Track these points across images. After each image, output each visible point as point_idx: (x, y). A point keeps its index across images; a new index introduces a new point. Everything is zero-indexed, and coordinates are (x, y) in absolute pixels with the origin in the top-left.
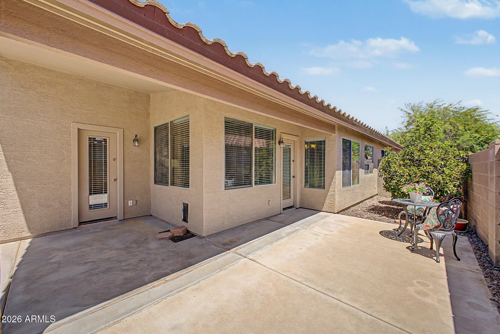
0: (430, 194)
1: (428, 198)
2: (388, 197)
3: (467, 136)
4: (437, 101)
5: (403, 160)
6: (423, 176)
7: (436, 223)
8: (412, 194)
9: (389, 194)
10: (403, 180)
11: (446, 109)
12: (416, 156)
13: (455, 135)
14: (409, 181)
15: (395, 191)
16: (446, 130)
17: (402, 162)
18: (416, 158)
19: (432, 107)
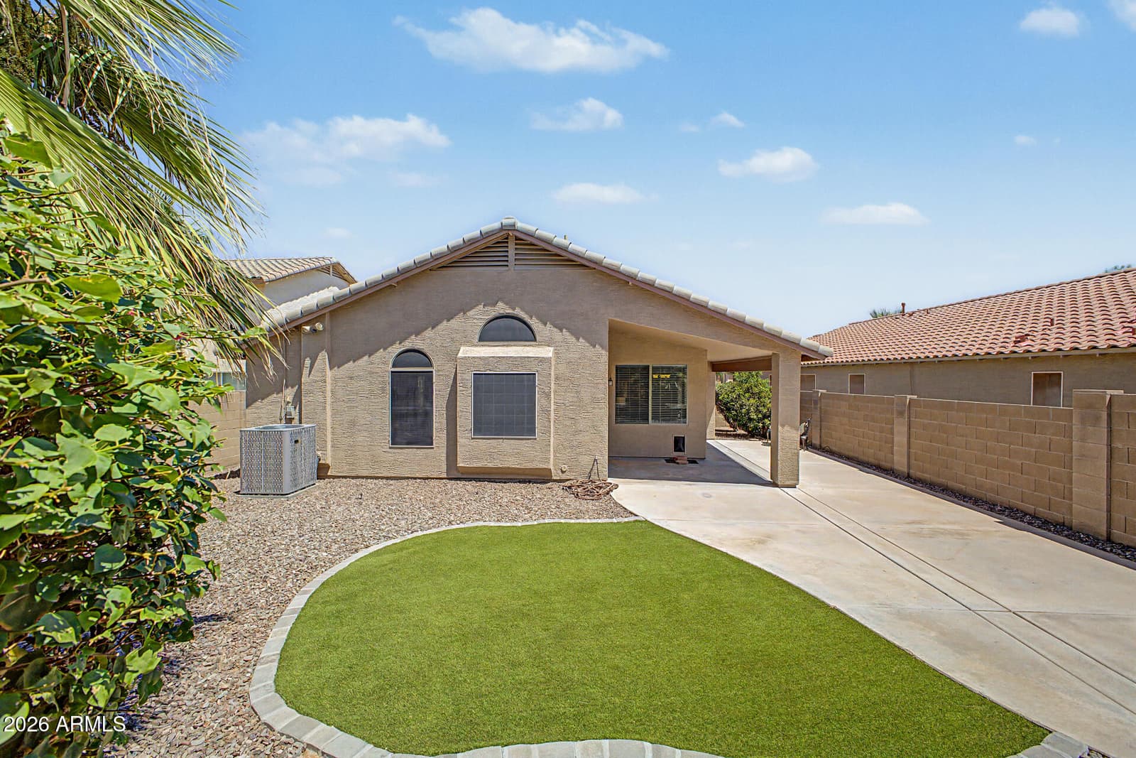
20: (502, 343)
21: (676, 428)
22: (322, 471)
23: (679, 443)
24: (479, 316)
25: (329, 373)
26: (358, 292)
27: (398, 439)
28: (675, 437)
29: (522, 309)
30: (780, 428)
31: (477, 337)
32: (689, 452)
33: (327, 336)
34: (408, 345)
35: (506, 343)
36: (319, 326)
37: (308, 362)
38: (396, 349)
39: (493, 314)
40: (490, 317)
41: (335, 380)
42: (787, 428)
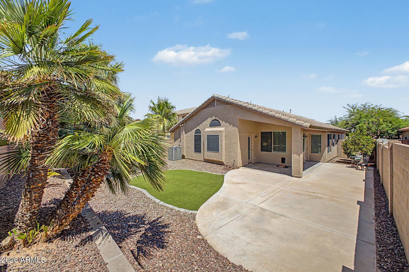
0: (362, 155)
1: (361, 156)
2: (345, 157)
3: (384, 126)
4: (368, 103)
5: (352, 143)
6: (360, 149)
7: (363, 161)
8: (356, 155)
9: (346, 156)
10: (352, 150)
11: (373, 108)
12: (357, 141)
13: (378, 125)
14: (355, 151)
15: (349, 155)
16: (373, 121)
17: (351, 144)
18: (357, 142)
19: (365, 106)
20: (213, 127)
21: (282, 154)
22: (183, 157)
23: (283, 160)
24: (209, 120)
25: (185, 135)
26: (190, 115)
27: (196, 151)
28: (282, 158)
29: (218, 118)
30: (292, 155)
31: (209, 126)
32: (286, 164)
33: (184, 127)
34: (197, 128)
35: (215, 127)
36: (182, 125)
37: (182, 133)
38: (195, 129)
39: (212, 119)
40: (211, 120)
41: (186, 137)
42: (295, 155)
